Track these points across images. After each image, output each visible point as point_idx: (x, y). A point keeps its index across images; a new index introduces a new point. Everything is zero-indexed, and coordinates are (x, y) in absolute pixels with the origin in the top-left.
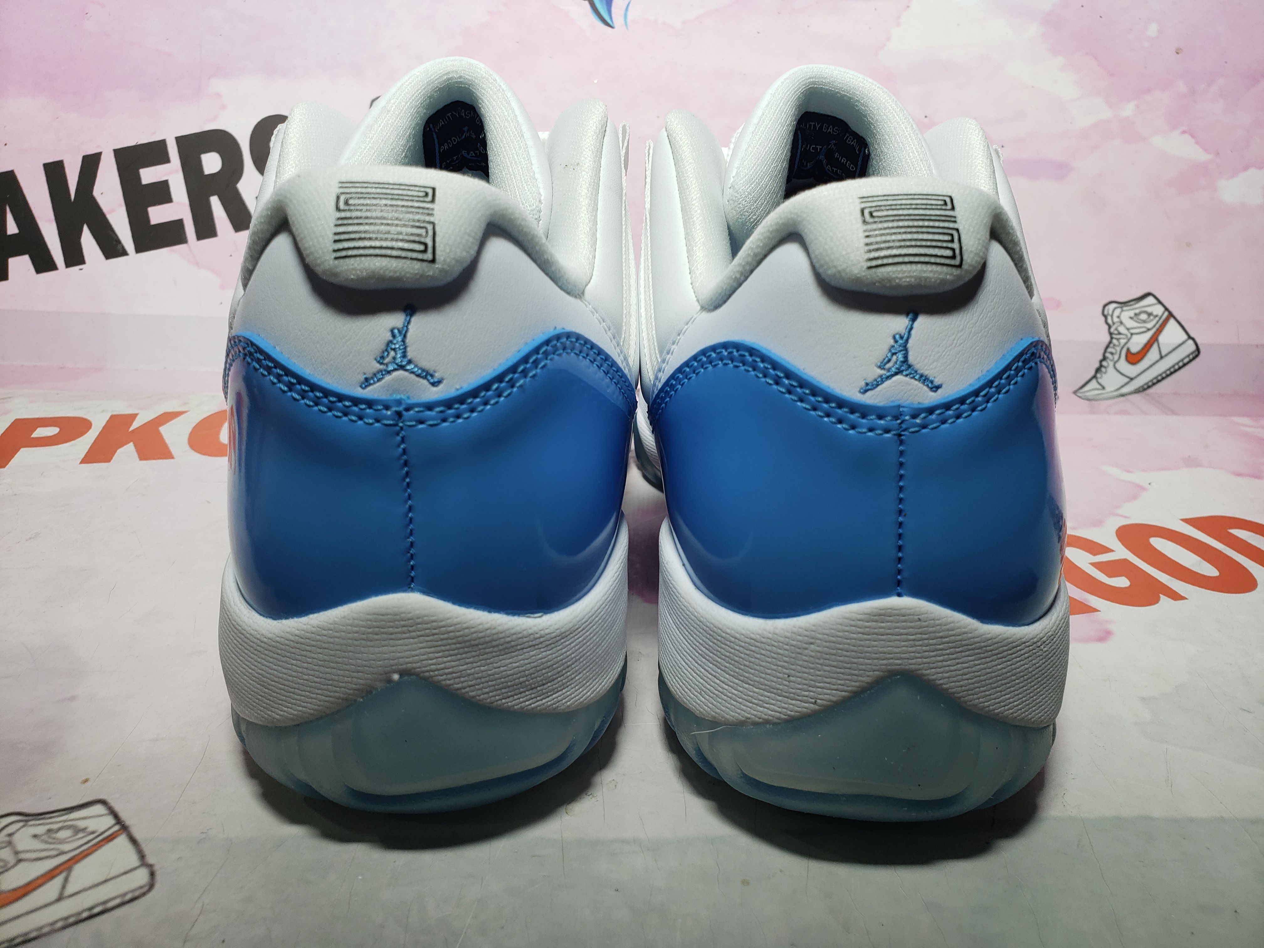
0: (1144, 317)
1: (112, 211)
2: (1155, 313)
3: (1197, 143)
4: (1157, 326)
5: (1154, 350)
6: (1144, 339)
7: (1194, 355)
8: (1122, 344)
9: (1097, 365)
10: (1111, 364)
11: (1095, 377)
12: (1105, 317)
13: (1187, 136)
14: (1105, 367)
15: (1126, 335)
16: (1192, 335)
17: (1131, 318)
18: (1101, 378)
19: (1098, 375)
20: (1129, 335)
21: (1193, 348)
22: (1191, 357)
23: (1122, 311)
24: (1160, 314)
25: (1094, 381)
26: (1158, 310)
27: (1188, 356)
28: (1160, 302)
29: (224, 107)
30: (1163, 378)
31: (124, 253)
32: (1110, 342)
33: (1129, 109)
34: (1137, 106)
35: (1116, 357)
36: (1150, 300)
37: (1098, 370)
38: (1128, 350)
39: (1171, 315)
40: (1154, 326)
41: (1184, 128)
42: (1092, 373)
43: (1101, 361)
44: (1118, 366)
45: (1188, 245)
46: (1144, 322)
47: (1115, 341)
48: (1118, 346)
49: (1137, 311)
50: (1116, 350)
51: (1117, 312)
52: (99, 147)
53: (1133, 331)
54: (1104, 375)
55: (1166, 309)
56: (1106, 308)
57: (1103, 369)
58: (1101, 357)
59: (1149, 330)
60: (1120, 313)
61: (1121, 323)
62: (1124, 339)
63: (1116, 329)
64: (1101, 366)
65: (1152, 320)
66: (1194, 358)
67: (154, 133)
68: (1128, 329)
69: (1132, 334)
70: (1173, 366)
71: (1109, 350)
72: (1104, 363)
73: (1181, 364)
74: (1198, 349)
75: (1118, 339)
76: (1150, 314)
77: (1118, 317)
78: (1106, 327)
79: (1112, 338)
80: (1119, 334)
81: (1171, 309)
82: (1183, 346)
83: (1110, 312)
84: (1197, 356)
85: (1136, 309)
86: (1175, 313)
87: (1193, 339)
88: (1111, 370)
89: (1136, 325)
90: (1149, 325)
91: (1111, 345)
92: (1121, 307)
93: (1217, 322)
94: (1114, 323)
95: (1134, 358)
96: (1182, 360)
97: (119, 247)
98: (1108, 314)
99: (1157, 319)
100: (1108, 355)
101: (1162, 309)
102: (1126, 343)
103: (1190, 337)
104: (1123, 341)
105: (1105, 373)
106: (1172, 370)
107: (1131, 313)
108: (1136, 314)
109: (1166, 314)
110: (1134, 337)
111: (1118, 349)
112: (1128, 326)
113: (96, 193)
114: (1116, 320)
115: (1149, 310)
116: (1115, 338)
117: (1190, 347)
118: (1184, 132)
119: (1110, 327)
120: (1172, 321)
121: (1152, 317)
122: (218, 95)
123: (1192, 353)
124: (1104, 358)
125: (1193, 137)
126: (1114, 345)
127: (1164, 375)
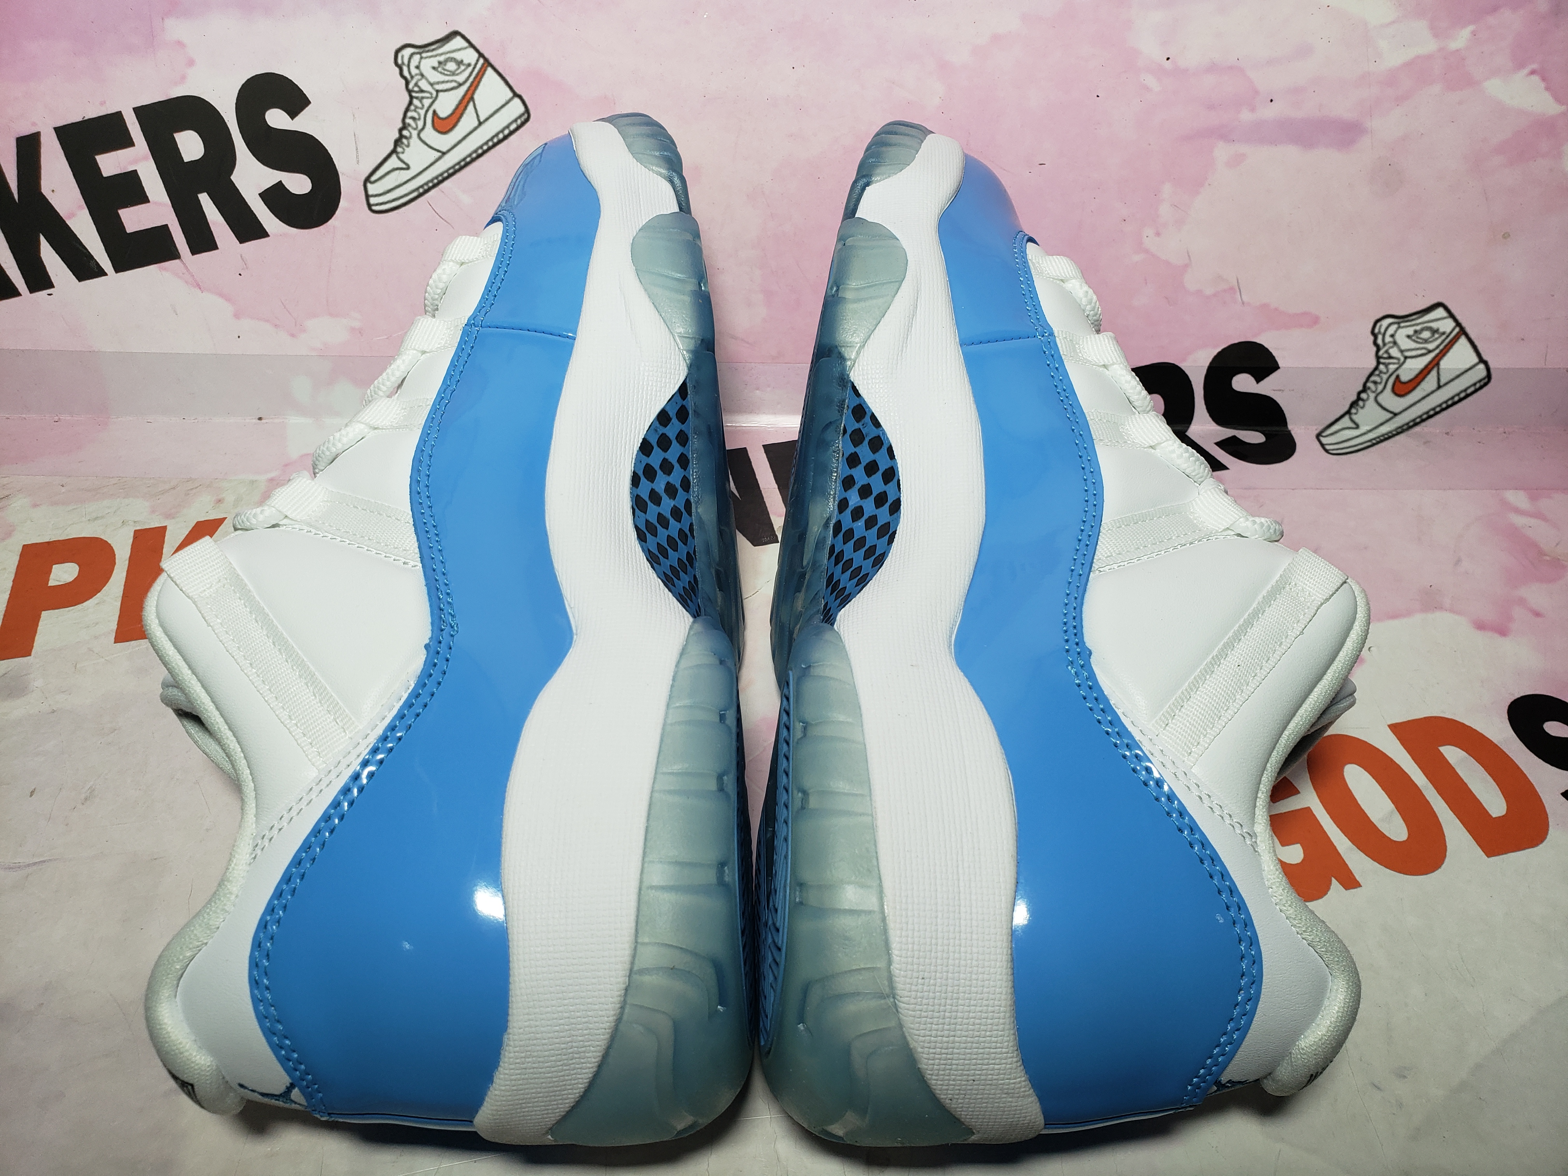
0: (1426, 335)
1: (72, 215)
2: (1441, 330)
3: (1547, 89)
4: (1441, 347)
5: (1432, 377)
6: (1420, 363)
7: (1482, 383)
8: (1391, 371)
9: (1354, 398)
10: (1372, 396)
11: (1348, 412)
12: (1375, 336)
13: (1535, 78)
14: (1363, 400)
15: (1398, 359)
16: (1485, 357)
17: (1409, 337)
18: (1356, 414)
19: (1353, 411)
20: (1402, 359)
21: (1484, 373)
22: (1478, 386)
23: (1399, 327)
24: (1448, 331)
25: (1347, 417)
26: (1447, 325)
27: (1475, 384)
28: (1451, 315)
29: (191, 63)
30: (1437, 413)
31: (101, 273)
32: (1376, 368)
33: (1461, 38)
34: (1474, 33)
35: (1380, 387)
36: (1440, 312)
37: (1354, 404)
38: (1398, 377)
39: (1463, 332)
40: (1438, 347)
41: (1534, 66)
42: (1346, 408)
43: (1359, 393)
44: (1380, 399)
45: (1506, 236)
46: (1426, 341)
47: (1382, 367)
48: (1385, 373)
49: (1418, 328)
50: (1382, 379)
51: (1391, 330)
52: (34, 124)
53: (1408, 354)
54: (1360, 411)
55: (1458, 324)
56: (1378, 325)
57: (1361, 403)
58: (1361, 388)
59: (1430, 351)
60: (1396, 332)
61: (1395, 343)
62: (1394, 364)
63: (1387, 352)
64: (1359, 398)
65: (1437, 339)
66: (1481, 388)
67: (103, 103)
68: (1402, 351)
69: (1406, 358)
70: (1453, 398)
71: (1373, 378)
72: (1364, 396)
73: (1462, 395)
74: (1489, 376)
75: (1386, 365)
76: (1434, 331)
77: (1392, 336)
78: (1375, 349)
79: (1379, 363)
80: (1390, 357)
81: (1464, 324)
82: (1469, 373)
83: (1382, 330)
84: (1486, 384)
85: (1417, 324)
86: (1468, 330)
87: (1486, 363)
88: (1371, 403)
89: (1414, 345)
90: (1431, 346)
91: (1377, 372)
92: (1399, 323)
93: (1523, 339)
94: (1385, 344)
95: (1402, 388)
96: (1465, 390)
97: (92, 263)
98: (1379, 332)
99: (1444, 337)
100: (1369, 385)
101: (1453, 324)
102: (1397, 369)
103: (1482, 360)
104: (1392, 367)
105: (1362, 408)
106: (1450, 403)
107: (1410, 331)
108: (1416, 332)
109: (1457, 330)
110: (1408, 360)
111: (1385, 377)
112: (1403, 348)
113: (45, 190)
114: (1388, 339)
115: (1434, 325)
116: (1383, 364)
117: (1480, 372)
118: (1533, 72)
119: (1378, 349)
120: (1463, 340)
121: (1436, 336)
122: (180, 44)
123: (1480, 381)
124: (1365, 389)
125: (1544, 79)
126: (1381, 372)
127: (1438, 409)
